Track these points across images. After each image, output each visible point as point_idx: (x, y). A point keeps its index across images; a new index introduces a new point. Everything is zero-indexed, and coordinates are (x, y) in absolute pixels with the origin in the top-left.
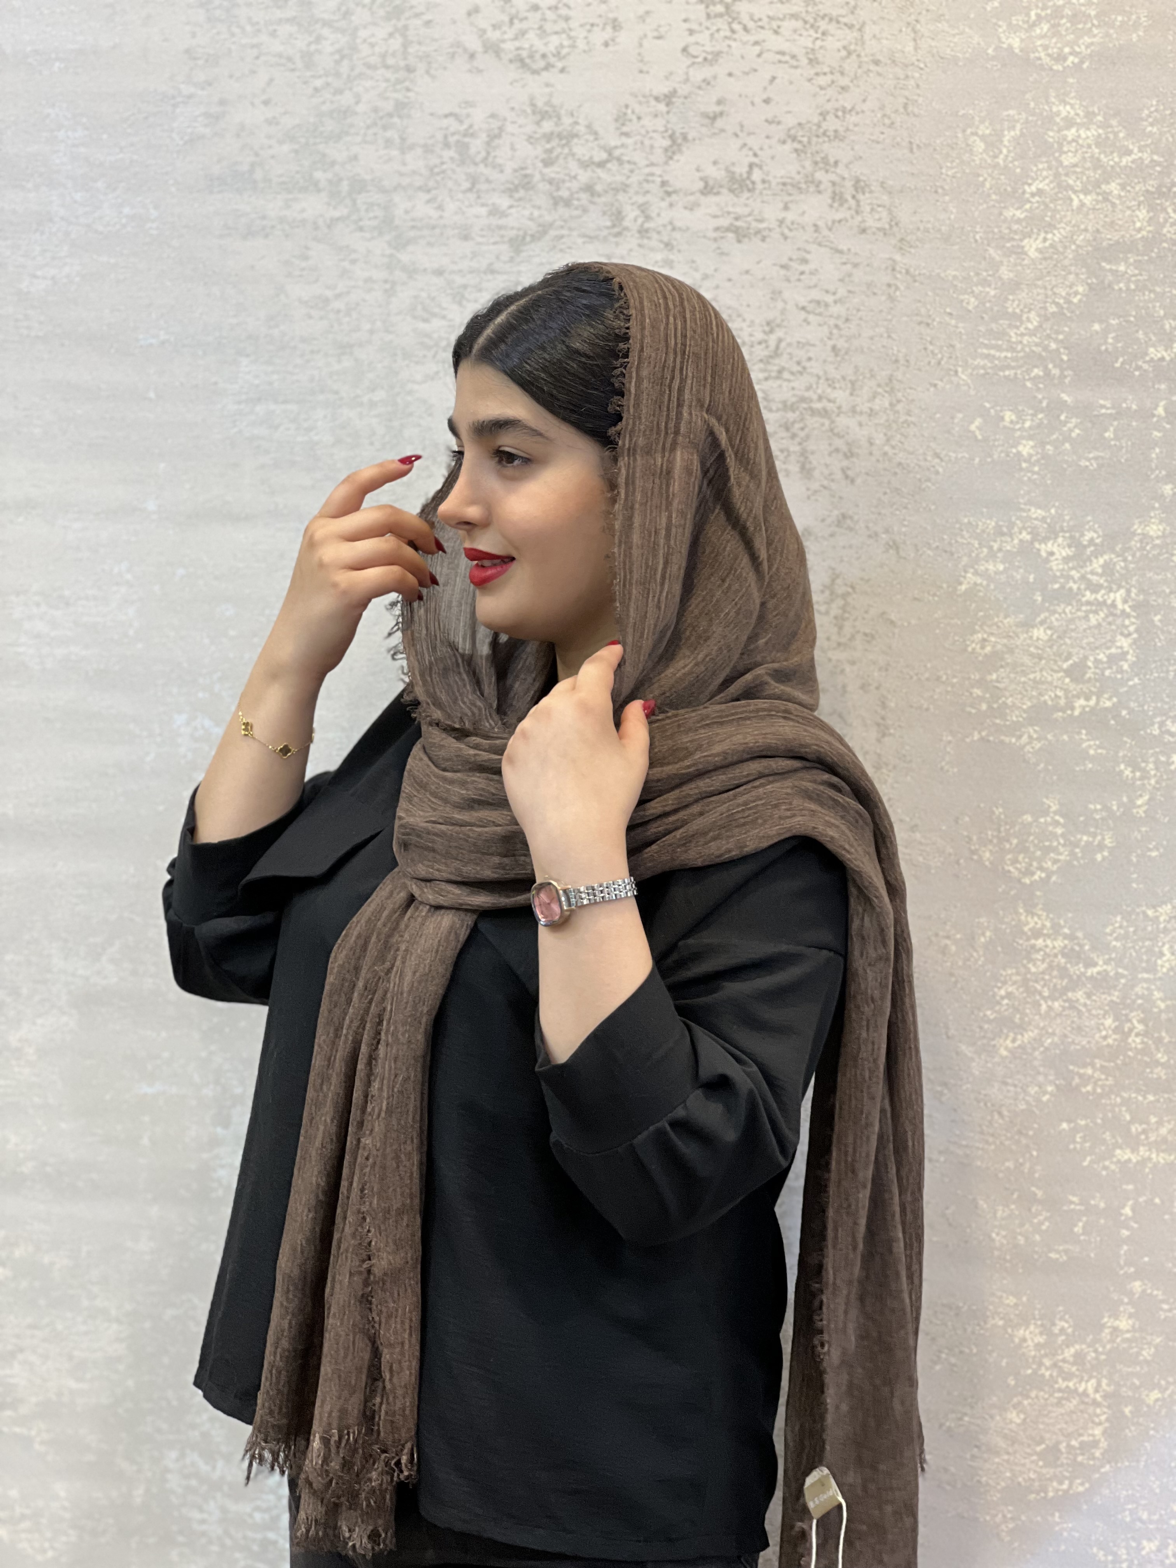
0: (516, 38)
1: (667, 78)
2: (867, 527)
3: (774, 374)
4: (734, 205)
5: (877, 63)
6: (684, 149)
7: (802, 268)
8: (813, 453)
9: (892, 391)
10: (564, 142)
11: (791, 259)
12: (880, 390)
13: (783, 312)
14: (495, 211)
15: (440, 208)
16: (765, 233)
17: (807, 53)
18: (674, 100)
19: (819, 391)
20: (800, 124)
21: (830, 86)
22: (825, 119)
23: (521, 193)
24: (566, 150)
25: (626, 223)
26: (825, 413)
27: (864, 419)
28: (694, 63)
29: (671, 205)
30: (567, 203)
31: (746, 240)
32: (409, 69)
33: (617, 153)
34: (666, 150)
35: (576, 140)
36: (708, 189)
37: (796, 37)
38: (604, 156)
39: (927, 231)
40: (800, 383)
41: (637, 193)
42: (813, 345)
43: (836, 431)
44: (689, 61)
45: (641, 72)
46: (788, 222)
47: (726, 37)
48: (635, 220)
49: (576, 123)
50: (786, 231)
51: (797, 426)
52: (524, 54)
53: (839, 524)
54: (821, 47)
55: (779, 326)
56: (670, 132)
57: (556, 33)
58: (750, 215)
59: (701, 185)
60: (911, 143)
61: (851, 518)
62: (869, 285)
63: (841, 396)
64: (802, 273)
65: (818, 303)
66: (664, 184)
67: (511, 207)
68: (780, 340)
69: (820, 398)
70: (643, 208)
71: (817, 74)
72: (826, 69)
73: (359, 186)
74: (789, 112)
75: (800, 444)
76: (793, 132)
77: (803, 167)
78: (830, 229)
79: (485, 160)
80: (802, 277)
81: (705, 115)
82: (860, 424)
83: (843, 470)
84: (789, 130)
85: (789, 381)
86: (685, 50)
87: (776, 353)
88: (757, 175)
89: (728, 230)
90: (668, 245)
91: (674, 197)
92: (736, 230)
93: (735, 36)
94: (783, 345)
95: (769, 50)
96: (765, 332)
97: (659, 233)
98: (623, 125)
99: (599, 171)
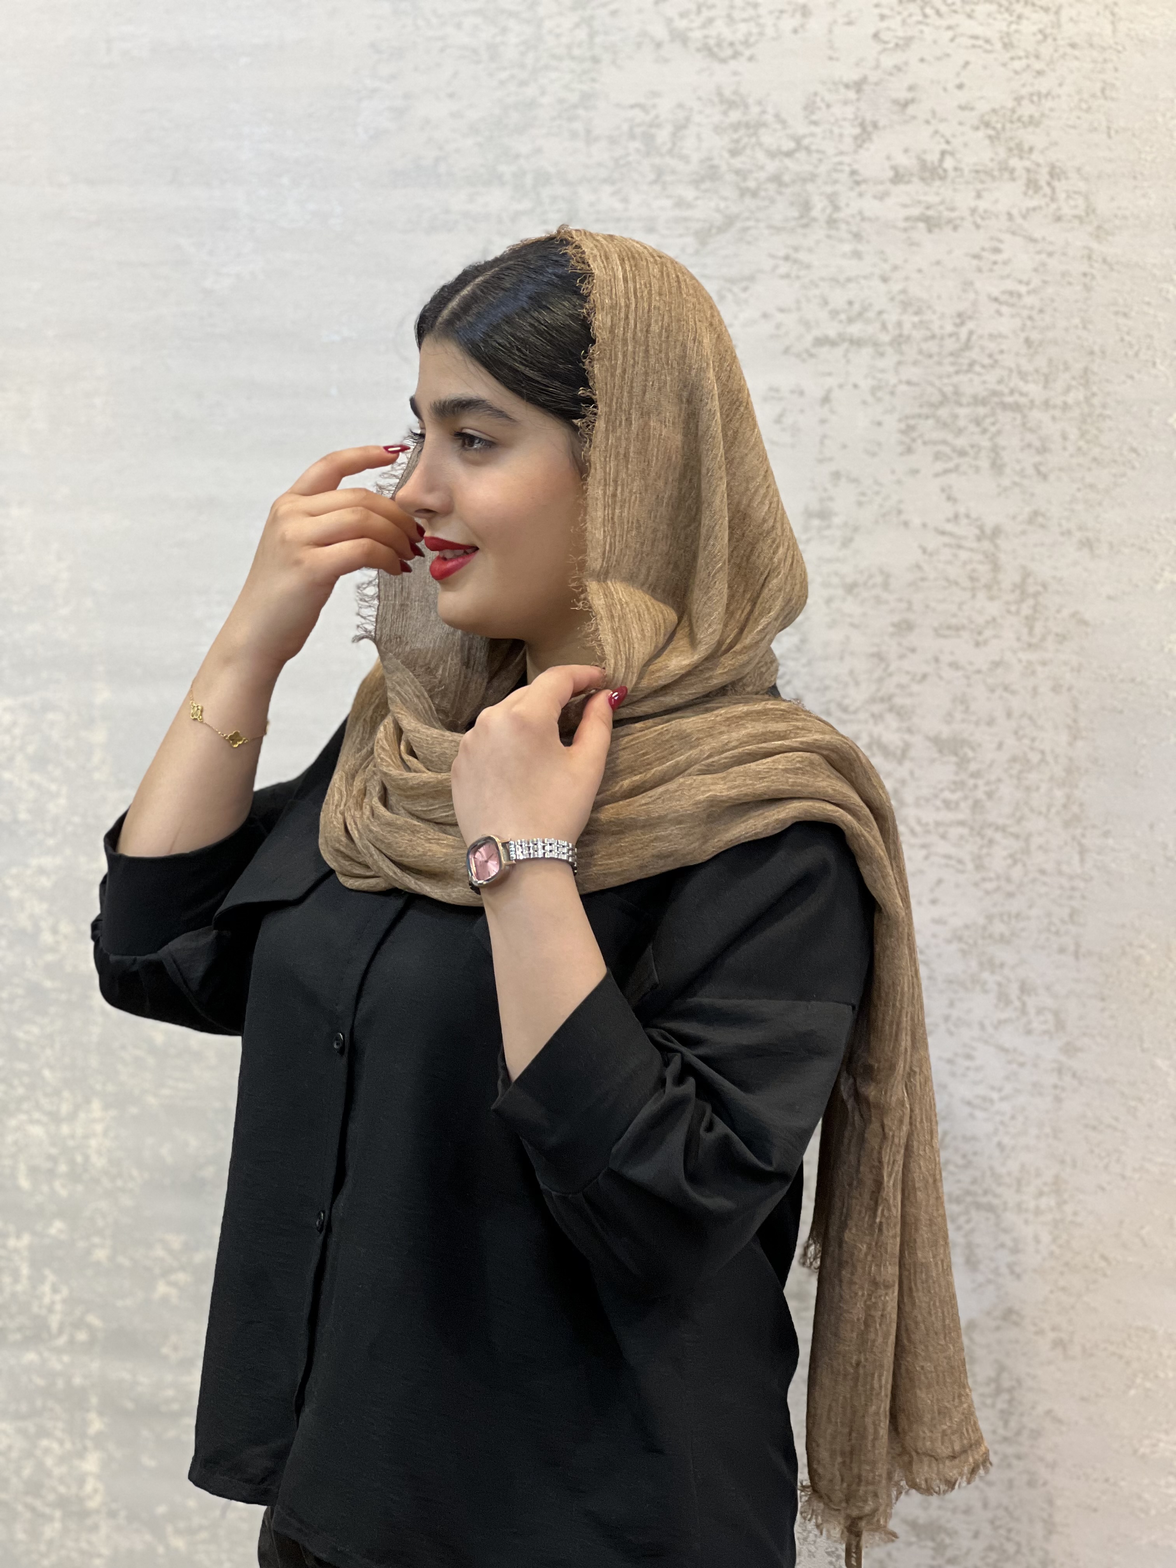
0: (704, 26)
1: (857, 64)
2: (1060, 525)
3: (965, 367)
4: (925, 194)
5: (1073, 46)
6: (875, 137)
7: (994, 257)
8: (1004, 448)
9: (1087, 384)
10: (751, 131)
11: (983, 249)
12: (1074, 383)
13: (975, 303)
14: (681, 203)
15: (625, 200)
16: (958, 222)
17: (1001, 38)
18: (866, 87)
19: (1012, 385)
20: (994, 111)
21: (1024, 70)
22: (1019, 104)
23: (707, 185)
24: (753, 140)
25: (815, 213)
26: (1017, 407)
27: (1057, 413)
28: (885, 50)
29: (861, 195)
30: (755, 194)
31: (936, 230)
32: (595, 60)
33: (806, 142)
34: (856, 138)
35: (762, 131)
36: (898, 177)
37: (991, 21)
38: (792, 145)
39: (1125, 218)
40: (991, 378)
41: (826, 183)
42: (1006, 337)
43: (1029, 425)
44: (879, 47)
45: (831, 58)
46: (981, 210)
47: (920, 23)
48: (823, 210)
49: (764, 112)
50: (979, 221)
51: (989, 420)
52: (712, 42)
53: (1031, 521)
54: (1017, 31)
55: (970, 318)
56: (860, 120)
57: (744, 20)
58: (942, 202)
59: (891, 174)
60: (1109, 128)
61: (1043, 515)
62: (1064, 274)
63: (1034, 389)
64: (995, 263)
65: (1011, 293)
66: (853, 173)
67: (697, 198)
68: (971, 333)
69: (1012, 392)
70: (832, 199)
71: (1012, 59)
72: (1022, 54)
73: (543, 179)
74: (982, 98)
75: (991, 439)
76: (987, 118)
77: (997, 154)
78: (1024, 217)
79: (670, 152)
80: (996, 267)
81: (896, 102)
82: (1054, 418)
83: (1036, 467)
84: (982, 116)
85: (979, 374)
86: (876, 36)
87: (967, 346)
88: (949, 163)
89: (919, 219)
90: (857, 236)
91: (863, 187)
92: (926, 220)
93: (928, 21)
94: (974, 337)
95: (962, 35)
96: (957, 325)
97: (848, 223)
98: (812, 113)
99: (787, 162)
